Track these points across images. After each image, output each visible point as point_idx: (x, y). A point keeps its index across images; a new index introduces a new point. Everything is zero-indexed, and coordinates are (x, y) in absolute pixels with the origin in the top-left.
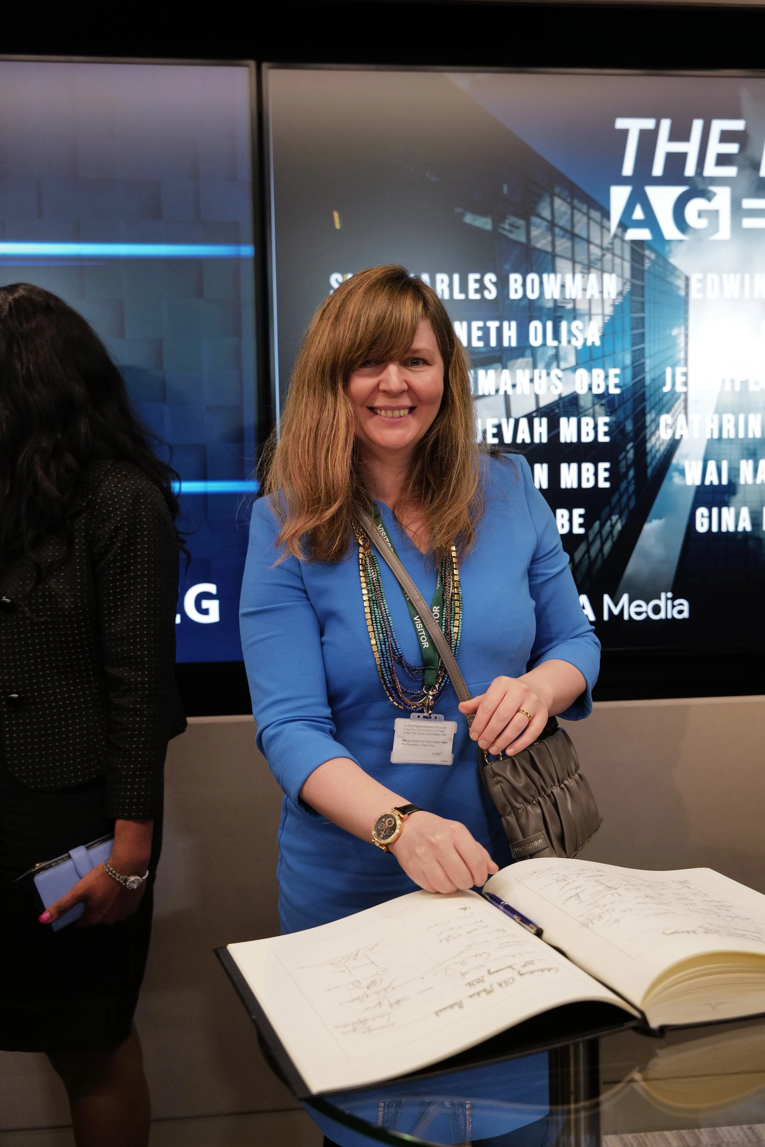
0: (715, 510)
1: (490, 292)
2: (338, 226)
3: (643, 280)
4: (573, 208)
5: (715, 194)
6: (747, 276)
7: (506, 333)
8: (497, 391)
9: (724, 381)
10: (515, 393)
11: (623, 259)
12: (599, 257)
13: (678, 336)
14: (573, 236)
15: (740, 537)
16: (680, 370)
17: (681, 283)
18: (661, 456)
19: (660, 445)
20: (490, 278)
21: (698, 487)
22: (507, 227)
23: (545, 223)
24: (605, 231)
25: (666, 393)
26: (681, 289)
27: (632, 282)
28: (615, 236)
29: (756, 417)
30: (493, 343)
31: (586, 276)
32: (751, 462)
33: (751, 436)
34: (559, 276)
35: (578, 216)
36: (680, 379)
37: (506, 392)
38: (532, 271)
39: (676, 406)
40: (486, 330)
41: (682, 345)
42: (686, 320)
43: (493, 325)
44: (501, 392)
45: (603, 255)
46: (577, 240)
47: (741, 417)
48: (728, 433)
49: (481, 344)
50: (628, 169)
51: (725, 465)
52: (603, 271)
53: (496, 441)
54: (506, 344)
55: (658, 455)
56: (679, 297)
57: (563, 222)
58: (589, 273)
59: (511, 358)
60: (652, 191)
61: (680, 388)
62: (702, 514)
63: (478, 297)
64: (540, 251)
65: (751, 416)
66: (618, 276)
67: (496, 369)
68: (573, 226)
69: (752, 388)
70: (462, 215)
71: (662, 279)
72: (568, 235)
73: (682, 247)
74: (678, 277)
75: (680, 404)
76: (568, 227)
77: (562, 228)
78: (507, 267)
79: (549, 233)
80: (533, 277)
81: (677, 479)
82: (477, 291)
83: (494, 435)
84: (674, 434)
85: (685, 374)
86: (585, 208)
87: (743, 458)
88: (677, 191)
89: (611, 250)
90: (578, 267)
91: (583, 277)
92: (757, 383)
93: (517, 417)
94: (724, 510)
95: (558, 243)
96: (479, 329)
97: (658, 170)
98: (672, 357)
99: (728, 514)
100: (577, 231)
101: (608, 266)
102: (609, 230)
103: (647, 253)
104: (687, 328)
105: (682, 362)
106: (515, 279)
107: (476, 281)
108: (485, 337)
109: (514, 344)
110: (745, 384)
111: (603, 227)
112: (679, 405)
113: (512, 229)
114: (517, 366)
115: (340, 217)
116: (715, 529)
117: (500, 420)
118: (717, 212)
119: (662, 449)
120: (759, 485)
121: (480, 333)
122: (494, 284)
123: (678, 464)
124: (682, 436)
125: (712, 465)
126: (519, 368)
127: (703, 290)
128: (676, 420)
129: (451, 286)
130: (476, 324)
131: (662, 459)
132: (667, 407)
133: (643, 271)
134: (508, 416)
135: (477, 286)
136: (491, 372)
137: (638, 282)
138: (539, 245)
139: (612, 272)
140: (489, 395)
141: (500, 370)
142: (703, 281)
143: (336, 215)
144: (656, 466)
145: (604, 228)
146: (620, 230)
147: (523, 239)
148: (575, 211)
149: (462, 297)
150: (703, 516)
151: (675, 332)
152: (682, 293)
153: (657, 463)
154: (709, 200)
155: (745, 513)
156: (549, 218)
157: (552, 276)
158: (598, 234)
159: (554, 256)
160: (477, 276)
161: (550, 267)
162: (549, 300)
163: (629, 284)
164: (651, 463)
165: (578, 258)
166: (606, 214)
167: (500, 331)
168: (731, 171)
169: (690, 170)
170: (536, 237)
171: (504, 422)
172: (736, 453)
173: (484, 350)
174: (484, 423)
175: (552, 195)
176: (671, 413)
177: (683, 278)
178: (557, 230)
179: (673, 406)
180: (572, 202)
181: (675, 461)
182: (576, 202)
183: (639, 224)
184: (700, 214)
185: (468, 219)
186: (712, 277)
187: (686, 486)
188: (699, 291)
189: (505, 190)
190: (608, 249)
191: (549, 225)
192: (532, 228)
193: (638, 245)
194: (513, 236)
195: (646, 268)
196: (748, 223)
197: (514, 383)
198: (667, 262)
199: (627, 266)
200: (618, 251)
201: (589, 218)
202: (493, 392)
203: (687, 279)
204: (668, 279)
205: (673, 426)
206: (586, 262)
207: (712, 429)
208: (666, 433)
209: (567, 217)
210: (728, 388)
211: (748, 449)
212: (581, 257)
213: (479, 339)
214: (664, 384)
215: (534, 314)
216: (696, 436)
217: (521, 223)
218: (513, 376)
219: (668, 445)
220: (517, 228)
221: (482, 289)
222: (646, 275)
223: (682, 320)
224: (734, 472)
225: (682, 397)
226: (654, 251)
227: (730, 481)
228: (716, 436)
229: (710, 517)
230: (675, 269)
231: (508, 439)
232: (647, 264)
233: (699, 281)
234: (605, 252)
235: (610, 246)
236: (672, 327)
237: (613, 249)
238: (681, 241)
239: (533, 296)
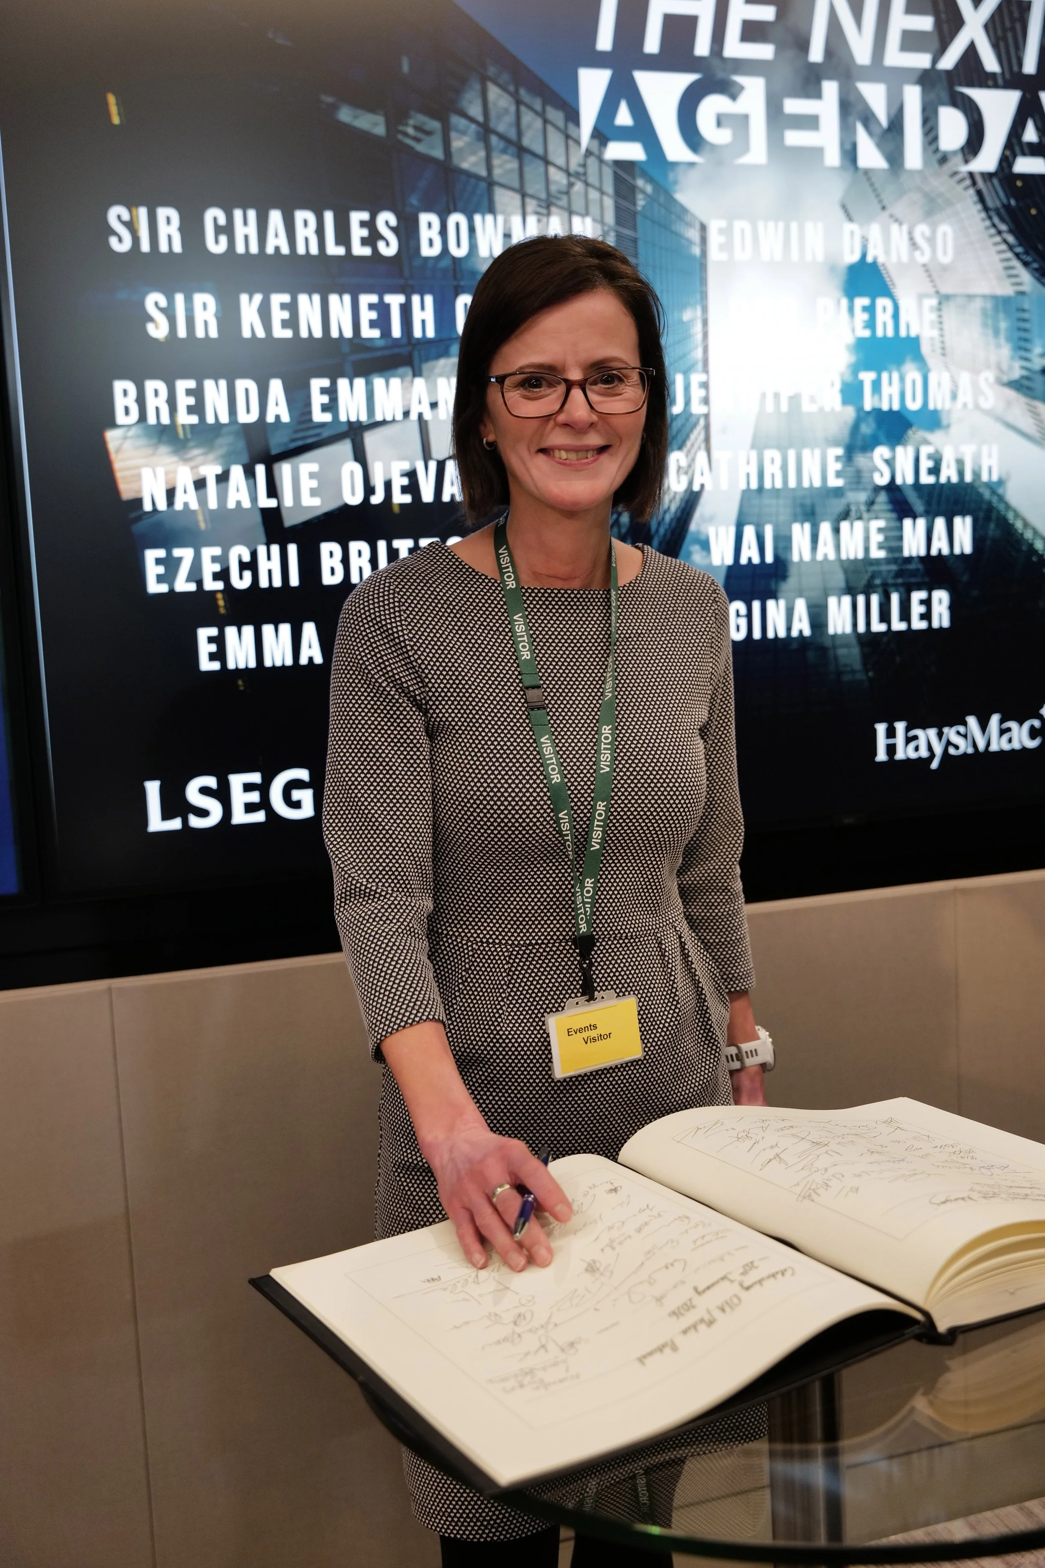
0: (756, 605)
1: (388, 244)
2: (116, 120)
3: (634, 228)
4: (519, 102)
5: (742, 88)
6: (794, 226)
7: (417, 316)
8: (406, 414)
9: (763, 396)
10: (436, 417)
11: (602, 193)
12: (564, 189)
13: (692, 321)
14: (521, 151)
15: (794, 646)
16: (696, 378)
17: (693, 234)
18: (672, 520)
19: (671, 501)
20: (386, 219)
21: (730, 568)
22: (411, 131)
23: (473, 127)
24: (571, 142)
25: (677, 415)
26: (695, 244)
27: (616, 231)
28: (589, 153)
29: (813, 453)
30: (396, 331)
31: (544, 219)
32: (807, 526)
33: (806, 484)
34: (500, 219)
35: (527, 117)
36: (697, 393)
37: (420, 415)
38: (456, 210)
39: (692, 437)
40: (383, 309)
41: (699, 336)
42: (704, 296)
43: (395, 301)
44: (414, 416)
45: (571, 185)
46: (527, 158)
47: (792, 454)
48: (773, 479)
49: (376, 333)
50: (605, 41)
51: (769, 532)
52: (571, 213)
53: (407, 499)
54: (417, 333)
55: (668, 518)
56: (692, 258)
57: (504, 125)
58: (549, 214)
59: (427, 359)
60: (644, 79)
61: (697, 408)
62: (738, 611)
63: (367, 251)
64: (469, 175)
65: (806, 453)
66: (594, 220)
67: (402, 377)
68: (520, 133)
69: (807, 407)
70: (334, 108)
71: (664, 227)
72: (512, 149)
73: (694, 175)
74: (689, 225)
75: (699, 434)
76: (512, 134)
77: (501, 137)
78: (414, 201)
79: (481, 145)
80: (456, 218)
81: (697, 557)
82: (364, 242)
83: (404, 490)
84: (691, 483)
85: (705, 385)
86: (538, 104)
87: (795, 521)
88: (684, 80)
89: (581, 176)
90: (531, 205)
91: (539, 221)
92: (813, 400)
93: (441, 458)
94: (771, 604)
95: (496, 162)
96: (371, 307)
97: (652, 44)
98: (685, 355)
99: (776, 610)
100: (526, 142)
101: (578, 203)
102: (578, 142)
103: (640, 183)
104: (705, 310)
105: (700, 366)
106: (428, 221)
107: (363, 224)
108: (382, 321)
109: (431, 333)
110: (795, 400)
111: (568, 137)
112: (697, 435)
113: (420, 135)
114: (437, 371)
115: (117, 104)
116: (757, 635)
117: (412, 463)
118: (746, 117)
119: (673, 508)
120: (821, 562)
121: (374, 315)
122: (393, 229)
123: (698, 532)
124: (702, 486)
125: (749, 532)
126: (441, 375)
127: (727, 247)
128: (693, 460)
129: (320, 232)
130: (366, 299)
131: (674, 525)
132: (680, 438)
133: (634, 214)
134: (427, 456)
135: (365, 233)
136: (395, 382)
137: (627, 232)
138: (465, 165)
139: (586, 213)
140: (394, 421)
141: (409, 377)
142: (727, 232)
143: (112, 99)
144: (665, 535)
145: (571, 139)
146: (596, 143)
147: (438, 153)
148: (523, 109)
149: (341, 251)
150: (738, 615)
151: (687, 316)
152: (696, 251)
153: (666, 530)
154: (734, 97)
155: (801, 607)
156: (480, 119)
157: (489, 218)
158: (562, 150)
159: (491, 184)
160: (365, 216)
161: (485, 202)
162: (485, 259)
163: (612, 234)
164: (657, 530)
165: (529, 190)
166: (573, 115)
167: (406, 310)
168: (764, 51)
169: (702, 47)
170: (460, 150)
171: (420, 466)
172: (785, 513)
173: (382, 343)
174: (387, 469)
175: (484, 80)
176: (685, 450)
177: (698, 226)
178: (494, 139)
179: (688, 437)
180: (517, 91)
181: (693, 527)
182: (523, 92)
183: (625, 135)
184: (720, 121)
185: (345, 115)
186: (740, 225)
187: (711, 567)
188: (722, 248)
189: (406, 68)
190: (577, 175)
191: (481, 130)
192: (453, 135)
193: (624, 167)
194: (420, 148)
195: (639, 208)
196: (794, 138)
197: (433, 401)
198: (671, 200)
199: (609, 203)
200: (593, 179)
201: (546, 121)
202: (399, 417)
203: (703, 228)
204: (673, 228)
205: (688, 470)
206: (543, 196)
207: (748, 475)
208: (679, 482)
209: (510, 118)
210: (770, 408)
211: (803, 506)
212: (535, 186)
213: (373, 324)
214: (673, 402)
215: (462, 283)
216: (724, 485)
217: (435, 125)
218: (432, 388)
219: (682, 500)
220: (429, 133)
221: (373, 238)
222: (639, 219)
223: (698, 296)
224: (783, 542)
225: (702, 422)
226: (650, 180)
227: (776, 557)
228: (754, 485)
229: (749, 616)
230: (685, 210)
231: (428, 496)
232: (641, 202)
233: (721, 231)
234: (572, 180)
235: (581, 170)
236: (683, 307)
237: (585, 174)
238: (692, 165)
239: (459, 252)
